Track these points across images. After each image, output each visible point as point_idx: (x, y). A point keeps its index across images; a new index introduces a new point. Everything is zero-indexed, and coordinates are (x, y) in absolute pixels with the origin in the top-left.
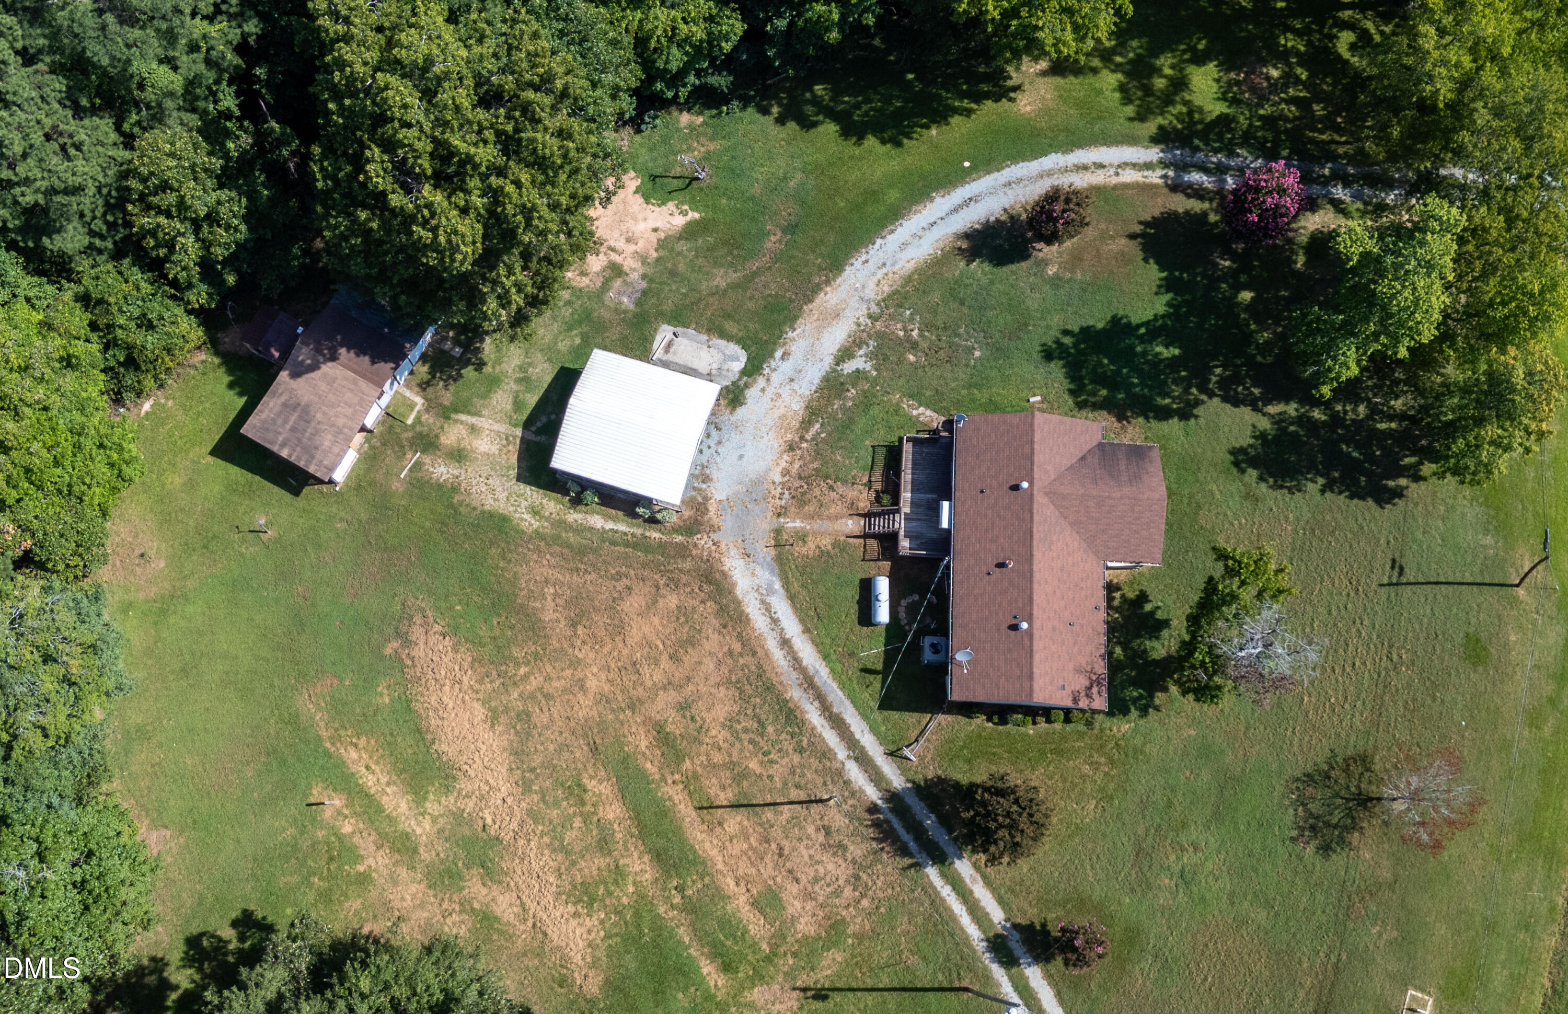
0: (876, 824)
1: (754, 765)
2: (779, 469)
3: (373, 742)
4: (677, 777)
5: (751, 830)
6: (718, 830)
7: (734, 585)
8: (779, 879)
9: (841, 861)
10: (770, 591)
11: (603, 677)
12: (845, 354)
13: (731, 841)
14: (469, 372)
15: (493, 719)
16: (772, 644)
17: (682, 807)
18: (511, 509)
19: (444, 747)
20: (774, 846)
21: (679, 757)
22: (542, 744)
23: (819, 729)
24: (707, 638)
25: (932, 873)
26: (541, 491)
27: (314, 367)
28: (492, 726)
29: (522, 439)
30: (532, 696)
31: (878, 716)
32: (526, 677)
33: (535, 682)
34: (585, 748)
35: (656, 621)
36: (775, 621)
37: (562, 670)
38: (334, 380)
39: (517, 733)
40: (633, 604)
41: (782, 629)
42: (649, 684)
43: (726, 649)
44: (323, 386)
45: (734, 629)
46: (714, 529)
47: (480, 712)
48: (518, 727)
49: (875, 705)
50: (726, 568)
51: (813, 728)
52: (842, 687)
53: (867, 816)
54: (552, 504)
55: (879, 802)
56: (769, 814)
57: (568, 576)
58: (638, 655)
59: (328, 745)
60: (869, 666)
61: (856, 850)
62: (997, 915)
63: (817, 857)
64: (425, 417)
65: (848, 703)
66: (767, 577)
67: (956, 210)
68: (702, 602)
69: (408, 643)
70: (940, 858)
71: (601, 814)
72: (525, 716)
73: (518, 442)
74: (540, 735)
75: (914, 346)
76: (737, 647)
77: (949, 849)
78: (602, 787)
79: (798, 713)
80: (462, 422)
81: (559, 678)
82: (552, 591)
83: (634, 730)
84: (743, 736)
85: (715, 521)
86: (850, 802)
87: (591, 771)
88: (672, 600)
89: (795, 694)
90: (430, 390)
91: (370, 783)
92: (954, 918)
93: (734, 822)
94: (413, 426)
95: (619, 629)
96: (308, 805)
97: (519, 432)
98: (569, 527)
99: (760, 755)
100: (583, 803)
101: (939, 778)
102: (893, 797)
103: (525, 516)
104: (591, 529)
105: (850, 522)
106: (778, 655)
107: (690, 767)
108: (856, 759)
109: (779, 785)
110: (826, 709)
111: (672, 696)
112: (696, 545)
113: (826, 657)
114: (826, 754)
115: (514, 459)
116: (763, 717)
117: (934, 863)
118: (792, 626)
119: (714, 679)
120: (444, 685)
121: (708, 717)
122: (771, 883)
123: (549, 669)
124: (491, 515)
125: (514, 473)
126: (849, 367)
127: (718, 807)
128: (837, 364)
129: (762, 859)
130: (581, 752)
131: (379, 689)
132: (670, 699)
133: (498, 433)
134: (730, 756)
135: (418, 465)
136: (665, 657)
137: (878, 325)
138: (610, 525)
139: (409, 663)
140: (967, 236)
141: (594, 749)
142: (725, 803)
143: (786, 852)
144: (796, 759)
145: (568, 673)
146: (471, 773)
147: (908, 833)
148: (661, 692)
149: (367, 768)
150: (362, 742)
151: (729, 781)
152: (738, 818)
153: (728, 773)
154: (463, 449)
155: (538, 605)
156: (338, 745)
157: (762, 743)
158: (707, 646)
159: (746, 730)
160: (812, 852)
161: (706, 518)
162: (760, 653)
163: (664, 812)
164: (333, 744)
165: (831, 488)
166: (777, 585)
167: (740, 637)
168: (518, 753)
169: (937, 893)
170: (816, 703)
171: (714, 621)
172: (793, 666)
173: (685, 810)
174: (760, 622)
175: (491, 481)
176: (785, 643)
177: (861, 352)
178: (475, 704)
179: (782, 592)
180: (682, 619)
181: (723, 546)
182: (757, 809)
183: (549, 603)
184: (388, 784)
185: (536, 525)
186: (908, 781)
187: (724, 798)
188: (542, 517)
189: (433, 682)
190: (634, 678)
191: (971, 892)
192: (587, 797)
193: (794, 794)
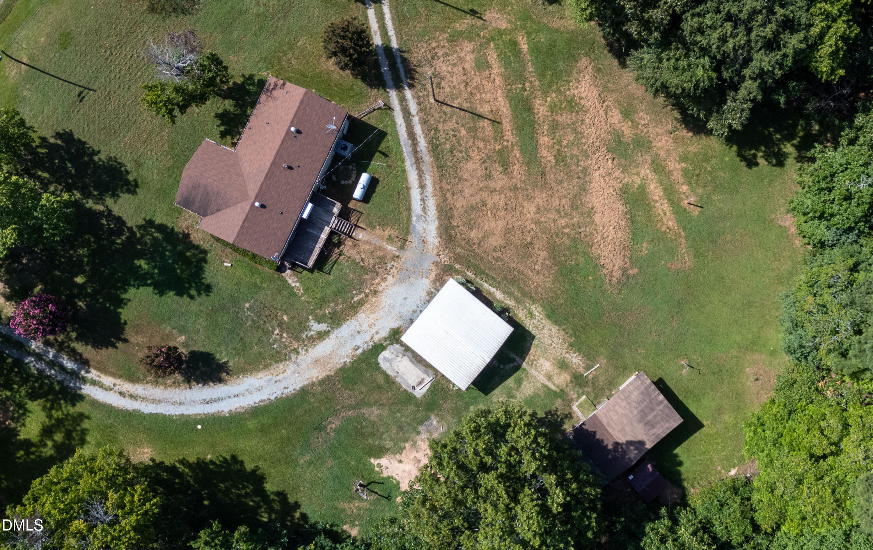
0: (413, 78)
1: (463, 133)
2: (387, 283)
3: (658, 226)
4: (505, 143)
5: (477, 102)
6: (494, 109)
7: (438, 228)
8: (473, 73)
9: (438, 69)
10: (419, 217)
11: (525, 210)
12: (322, 336)
13: (489, 101)
14: (541, 414)
15: (591, 212)
16: (430, 189)
17: (508, 128)
18: (543, 321)
19: (621, 208)
20: (469, 90)
21: (500, 153)
22: (569, 189)
23: (422, 136)
24: (462, 206)
25: (395, 44)
26: (524, 325)
27: (630, 443)
28: (592, 208)
29: (524, 360)
30: (566, 215)
31: (389, 130)
32: (566, 226)
33: (562, 222)
34: (548, 177)
35: (486, 227)
36: (423, 200)
37: (545, 222)
38: (620, 431)
39: (581, 200)
40: (495, 241)
41: (421, 194)
42: (503, 196)
43: (455, 197)
44: (628, 429)
45: (447, 205)
46: (436, 264)
47: (597, 218)
48: (579, 202)
49: (389, 137)
50: (438, 239)
51: (425, 137)
52: (401, 152)
53: (416, 84)
54: (520, 315)
55: (406, 88)
56: (465, 106)
57: (525, 271)
58: (503, 213)
59: (683, 234)
60: (383, 157)
61: (428, 71)
62: (371, 13)
63: (449, 75)
64: (575, 396)
65: (402, 143)
66: (418, 225)
67: (219, 399)
68: (458, 227)
69: (625, 270)
70: (387, 49)
71: (551, 142)
72: (574, 207)
73: (527, 360)
74: (569, 194)
75: (281, 324)
76: (449, 195)
77: (381, 51)
78: (546, 154)
79: (430, 149)
80: (555, 384)
81: (549, 218)
82: (537, 266)
83: (519, 176)
84: (463, 149)
85: (434, 268)
86: (421, 94)
87: (549, 165)
88: (474, 234)
89: (427, 158)
90: (567, 412)
91: (666, 205)
92: (393, 19)
93: (485, 109)
94: (583, 393)
95: (508, 231)
96: (702, 207)
97: (524, 365)
98: (516, 298)
99: (458, 136)
100: (558, 150)
101: (371, 87)
102: (398, 87)
103: (537, 314)
104: (504, 292)
105: (360, 237)
106: (429, 182)
107: (497, 145)
108: (409, 113)
109: (455, 117)
110: (415, 144)
111: (492, 184)
112: (450, 258)
113: (404, 171)
114: (424, 122)
115: (533, 350)
116: (449, 154)
117: (392, 48)
118: (415, 194)
119: (467, 184)
120: (611, 240)
121: (478, 166)
122: (477, 73)
123: (552, 225)
124: (556, 322)
125: (535, 342)
126: (323, 327)
127: (490, 120)
128: (329, 331)
129: (477, 86)
130: (551, 177)
131: (647, 252)
132: (494, 184)
133: (536, 369)
134: (474, 142)
135: (587, 369)
136: (489, 206)
137: (295, 346)
138: (493, 290)
139: (626, 259)
140: (220, 380)
141: (543, 175)
142: (486, 120)
143: (464, 84)
144: (440, 127)
145: (543, 219)
146: (611, 189)
147: (398, 68)
148: (498, 189)
149: (665, 214)
150: (664, 228)
151: (480, 130)
152: (482, 110)
153: (478, 134)
154: (559, 368)
155: (547, 262)
156: (677, 231)
157: (455, 141)
158: (464, 203)
159: (461, 152)
160: (451, 79)
161: (438, 272)
162: (437, 187)
163: (519, 129)
164: (680, 233)
165: (363, 260)
166: (414, 219)
167: (445, 200)
168: (583, 189)
169: (396, 33)
170: (418, 149)
171: (456, 214)
172: (423, 173)
173: (507, 125)
174: (431, 203)
175: (550, 342)
176: (422, 187)
177: (312, 333)
178: (598, 223)
179: (413, 215)
180: (472, 222)
181: (435, 252)
182: (470, 110)
183: (540, 261)
184: (657, 201)
185: (533, 307)
186: (388, 92)
187: (485, 123)
188: (528, 310)
189: (617, 243)
190: (509, 202)
191: (379, 27)
192: (555, 153)
193: (448, 110)
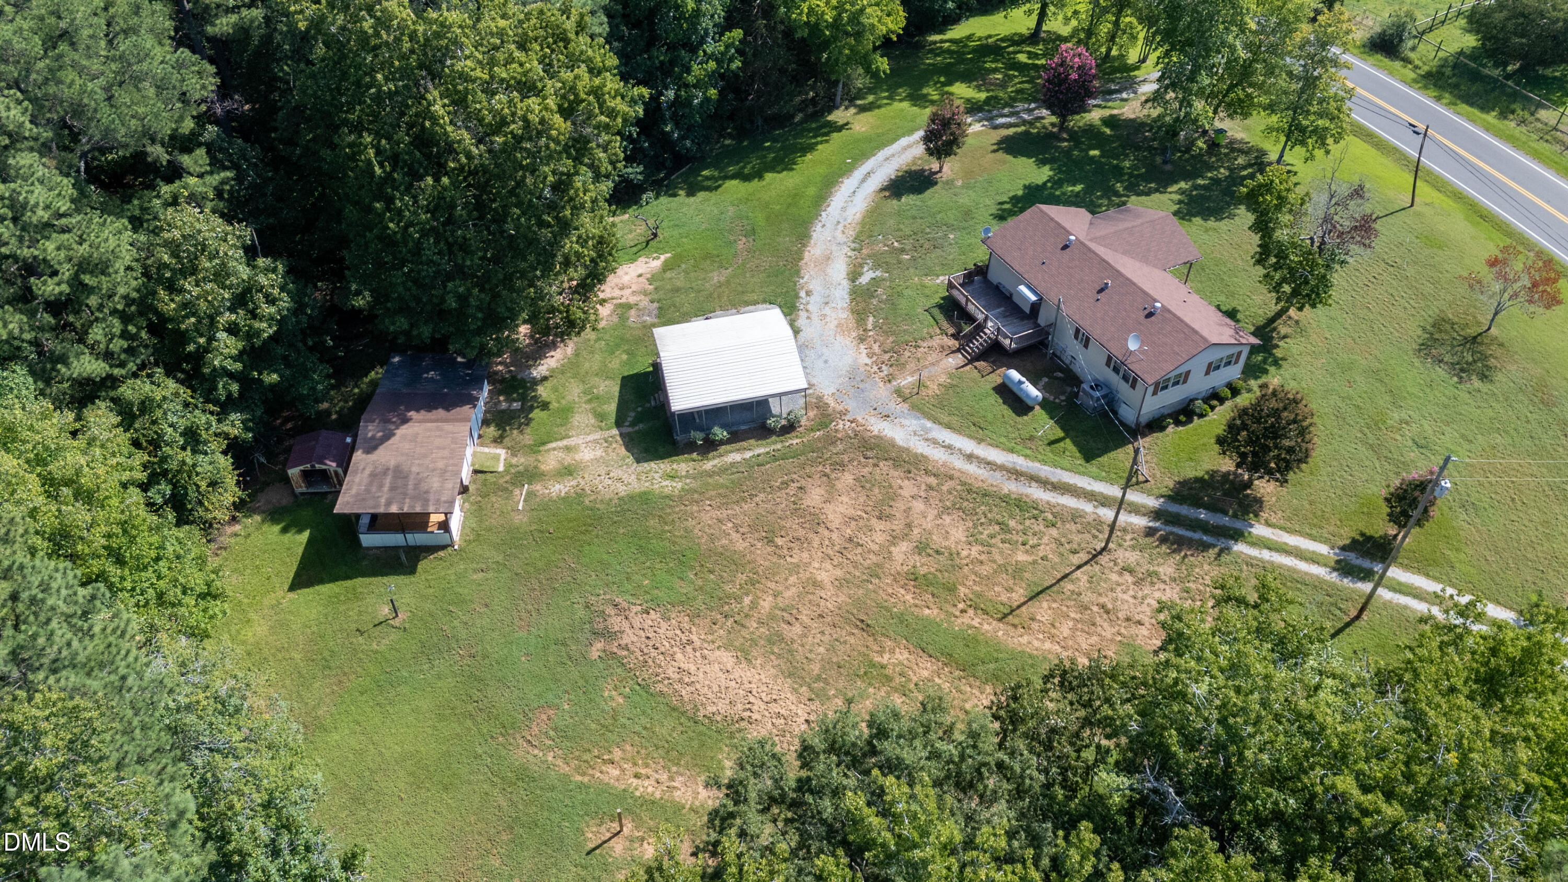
0: (1163, 540)
1: (1021, 557)
2: (864, 355)
3: (628, 748)
4: (961, 606)
5: (1065, 609)
6: (1035, 626)
7: (893, 440)
8: (1123, 631)
9: (1162, 586)
10: (927, 431)
11: (830, 567)
12: (854, 276)
13: (1053, 626)
14: (536, 414)
15: (744, 655)
16: (959, 463)
17: (986, 627)
18: (647, 484)
19: (711, 709)
20: (1095, 609)
21: (951, 589)
22: (811, 651)
23: (1053, 501)
24: (901, 487)
25: (1241, 549)
26: (666, 461)
27: (388, 436)
28: (749, 661)
29: (621, 435)
30: (772, 617)
31: (1093, 467)
32: (754, 605)
33: (766, 604)
34: (855, 631)
35: (845, 499)
36: (949, 447)
37: (786, 579)
38: (416, 435)
39: (779, 656)
40: (815, 496)
41: (960, 450)
42: (875, 547)
43: (923, 487)
44: (406, 446)
45: (919, 470)
46: (843, 413)
47: (727, 658)
48: (776, 650)
49: (1081, 461)
50: (876, 433)
51: (1048, 503)
52: (1044, 462)
53: (1149, 540)
54: (683, 465)
55: (1151, 524)
56: (1068, 586)
57: (737, 508)
58: (848, 531)
59: (579, 778)
60: (1052, 438)
61: (1167, 569)
62: (1323, 549)
63: (1140, 594)
64: (514, 461)
65: (1059, 471)
66: (914, 423)
67: (863, 180)
68: (876, 465)
69: (609, 635)
70: (1237, 535)
71: (915, 679)
72: (777, 638)
73: (618, 438)
74: (803, 646)
75: (902, 251)
76: (933, 481)
77: (1238, 525)
78: (898, 656)
79: (1025, 499)
80: (554, 449)
81: (787, 588)
82: (730, 525)
83: (890, 591)
84: (993, 541)
85: (839, 408)
86: (1128, 537)
87: (876, 648)
88: (847, 478)
89: (1011, 487)
90: (506, 440)
91: (650, 789)
92: (1294, 570)
93: (1043, 610)
94: (506, 471)
95: (816, 521)
96: (588, 853)
97: (615, 432)
98: (711, 474)
99: (1022, 547)
100: (889, 679)
101: (1179, 483)
102: (1157, 514)
103: (664, 483)
104: (733, 464)
105: (950, 360)
106: (972, 469)
107: (967, 591)
108: (1103, 505)
109: (1057, 560)
110: (1045, 483)
111: (904, 546)
112: (837, 431)
113: (1012, 451)
114: (1075, 516)
115: (623, 451)
116: (998, 517)
117: (1236, 540)
118: (965, 444)
119: (932, 513)
120: (675, 653)
121: (951, 543)
122: (1119, 638)
123: (772, 585)
124: (631, 497)
125: (630, 459)
126: (865, 279)
127: (1019, 607)
128: (853, 281)
129: (1094, 624)
130: (856, 639)
131: (606, 694)
132: (904, 549)
133: (596, 441)
134: (994, 561)
135: (530, 494)
136: (874, 521)
137: (864, 251)
138: (748, 455)
139: (625, 653)
140: (883, 189)
141: (865, 627)
142: (1023, 600)
143: (1110, 606)
144: (1054, 532)
145: (793, 579)
146: (755, 716)
147: (1195, 531)
148: (892, 549)
149: (637, 776)
150: (617, 754)
151: (1011, 582)
152: (1045, 605)
153: (1004, 576)
154: (569, 465)
155: (724, 542)
156: (591, 772)
157: (1015, 538)
158: (906, 493)
159: (992, 536)
160: (1131, 593)
161: (830, 410)
162: (956, 474)
163: (971, 640)
164: (584, 774)
165: (917, 347)
166: (929, 424)
167: (927, 472)
168: (793, 673)
169: (1261, 560)
170: (1034, 484)
171: (896, 474)
172: (992, 469)
173: (989, 627)
174: (937, 455)
175: (612, 475)
176: (970, 457)
177: (865, 269)
178: (717, 653)
179: (936, 426)
180: (868, 486)
181: (860, 419)
182: (1055, 589)
183: (734, 535)
184: (671, 779)
185: (680, 485)
186: (1157, 497)
187: (1018, 595)
188: (681, 477)
189: (661, 657)
190: (859, 550)
191: (1286, 544)
192: (889, 671)
193: (1076, 560)
